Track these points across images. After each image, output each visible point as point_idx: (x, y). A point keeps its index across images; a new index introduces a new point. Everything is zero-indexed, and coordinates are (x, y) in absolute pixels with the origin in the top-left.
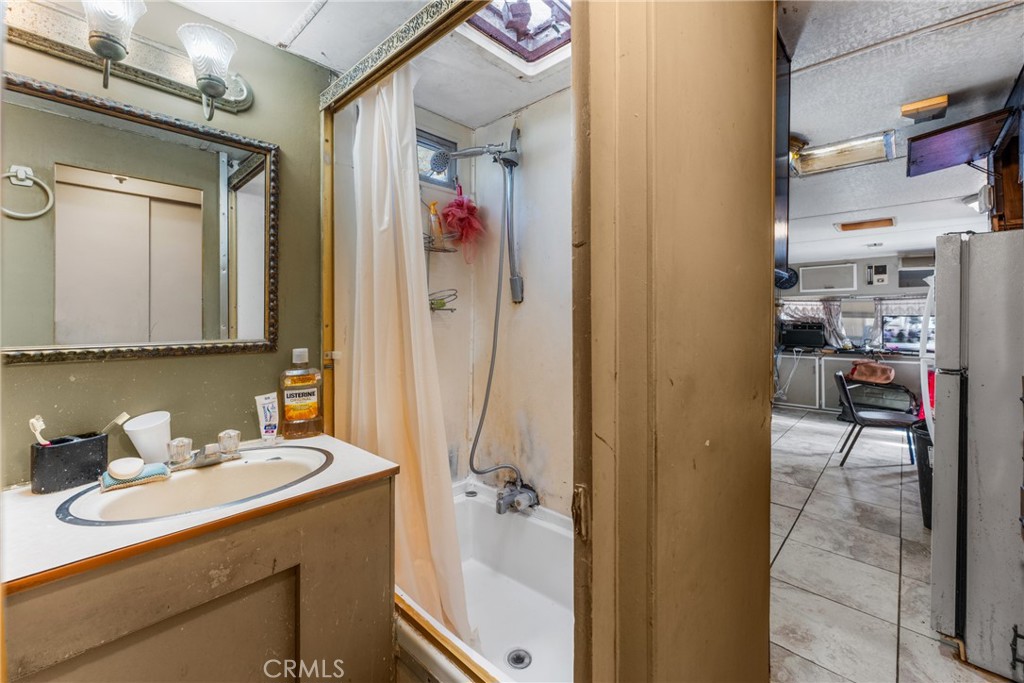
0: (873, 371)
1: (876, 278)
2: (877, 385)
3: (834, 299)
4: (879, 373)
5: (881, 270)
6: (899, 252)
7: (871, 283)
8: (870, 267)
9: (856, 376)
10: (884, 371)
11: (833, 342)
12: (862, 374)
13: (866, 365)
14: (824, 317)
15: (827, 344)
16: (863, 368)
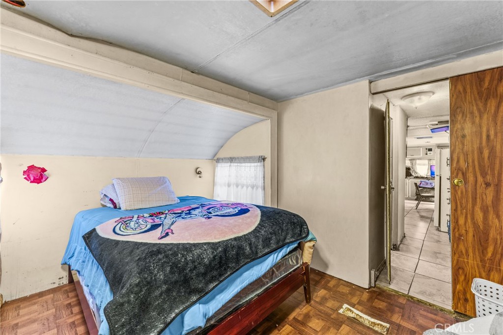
0: (427, 184)
1: (428, 152)
2: (428, 188)
3: (414, 159)
4: (429, 184)
5: (430, 150)
6: (436, 144)
7: (427, 154)
8: (426, 149)
9: (421, 186)
10: (431, 184)
11: (413, 174)
12: (423, 185)
13: (425, 182)
14: (411, 166)
15: (411, 175)
16: (424, 183)
